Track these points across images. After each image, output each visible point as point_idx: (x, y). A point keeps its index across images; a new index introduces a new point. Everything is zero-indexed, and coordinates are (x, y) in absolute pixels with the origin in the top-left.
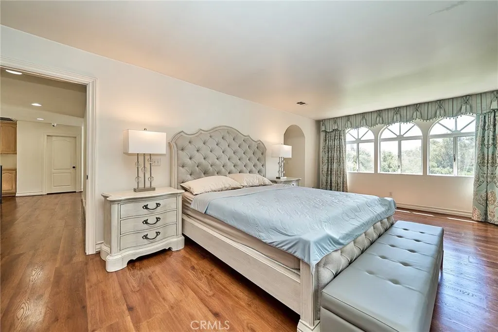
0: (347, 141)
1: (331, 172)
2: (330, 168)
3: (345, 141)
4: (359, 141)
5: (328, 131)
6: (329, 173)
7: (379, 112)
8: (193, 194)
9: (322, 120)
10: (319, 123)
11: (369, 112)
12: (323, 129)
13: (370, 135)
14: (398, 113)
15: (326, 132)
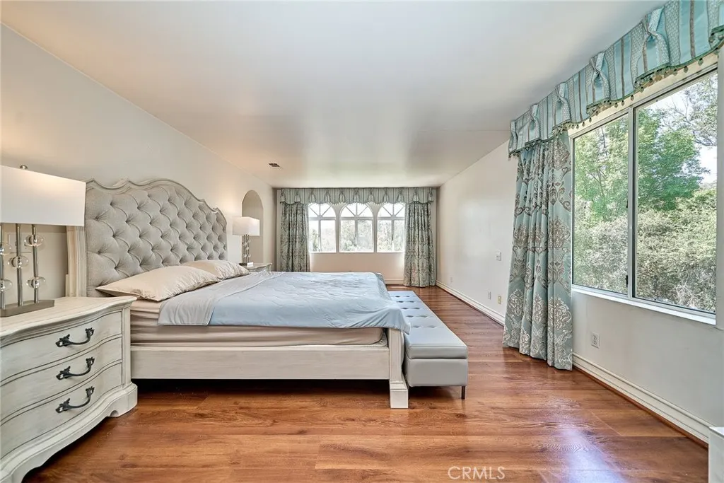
0: (309, 216)
1: (292, 253)
2: (291, 249)
3: (308, 217)
4: (320, 218)
5: (289, 203)
6: (291, 254)
7: (342, 190)
8: (156, 302)
9: (281, 189)
10: (275, 190)
11: (332, 188)
12: (283, 200)
13: (331, 213)
14: (357, 194)
15: (285, 204)
